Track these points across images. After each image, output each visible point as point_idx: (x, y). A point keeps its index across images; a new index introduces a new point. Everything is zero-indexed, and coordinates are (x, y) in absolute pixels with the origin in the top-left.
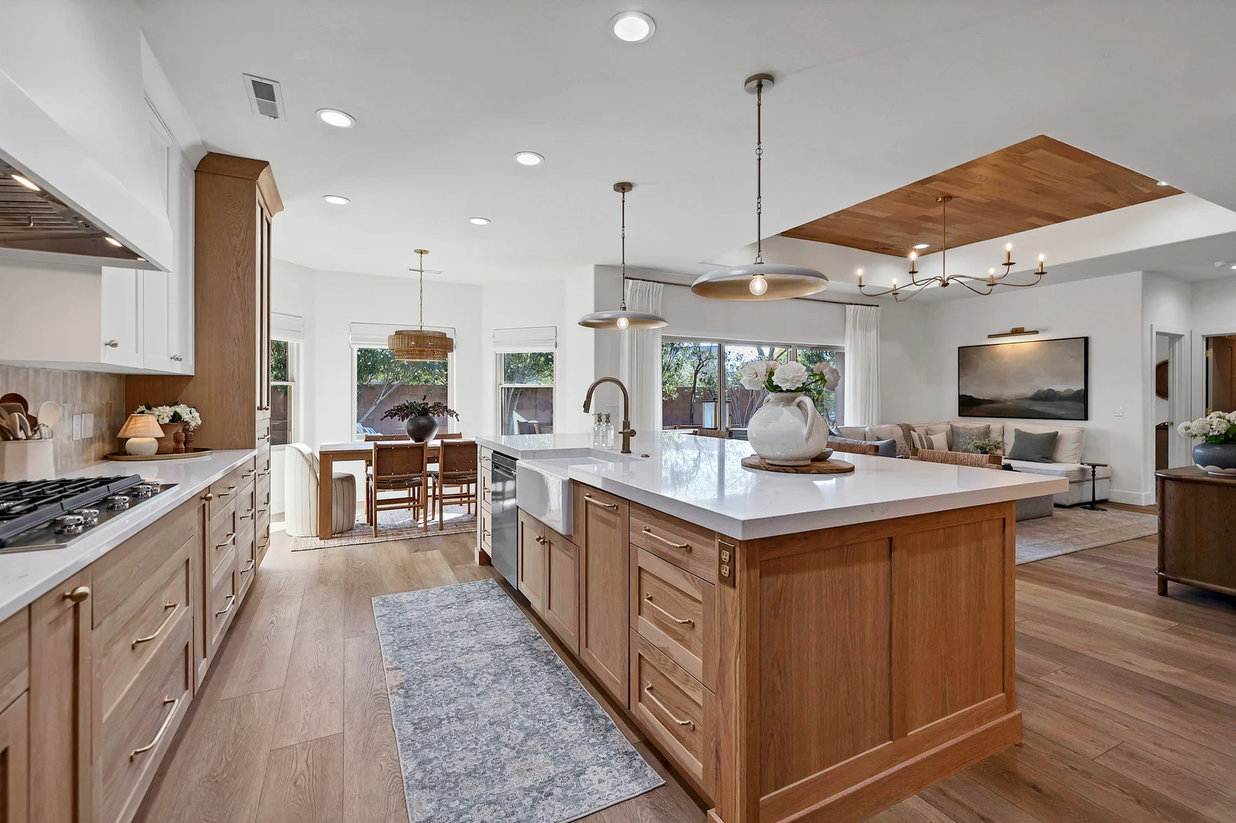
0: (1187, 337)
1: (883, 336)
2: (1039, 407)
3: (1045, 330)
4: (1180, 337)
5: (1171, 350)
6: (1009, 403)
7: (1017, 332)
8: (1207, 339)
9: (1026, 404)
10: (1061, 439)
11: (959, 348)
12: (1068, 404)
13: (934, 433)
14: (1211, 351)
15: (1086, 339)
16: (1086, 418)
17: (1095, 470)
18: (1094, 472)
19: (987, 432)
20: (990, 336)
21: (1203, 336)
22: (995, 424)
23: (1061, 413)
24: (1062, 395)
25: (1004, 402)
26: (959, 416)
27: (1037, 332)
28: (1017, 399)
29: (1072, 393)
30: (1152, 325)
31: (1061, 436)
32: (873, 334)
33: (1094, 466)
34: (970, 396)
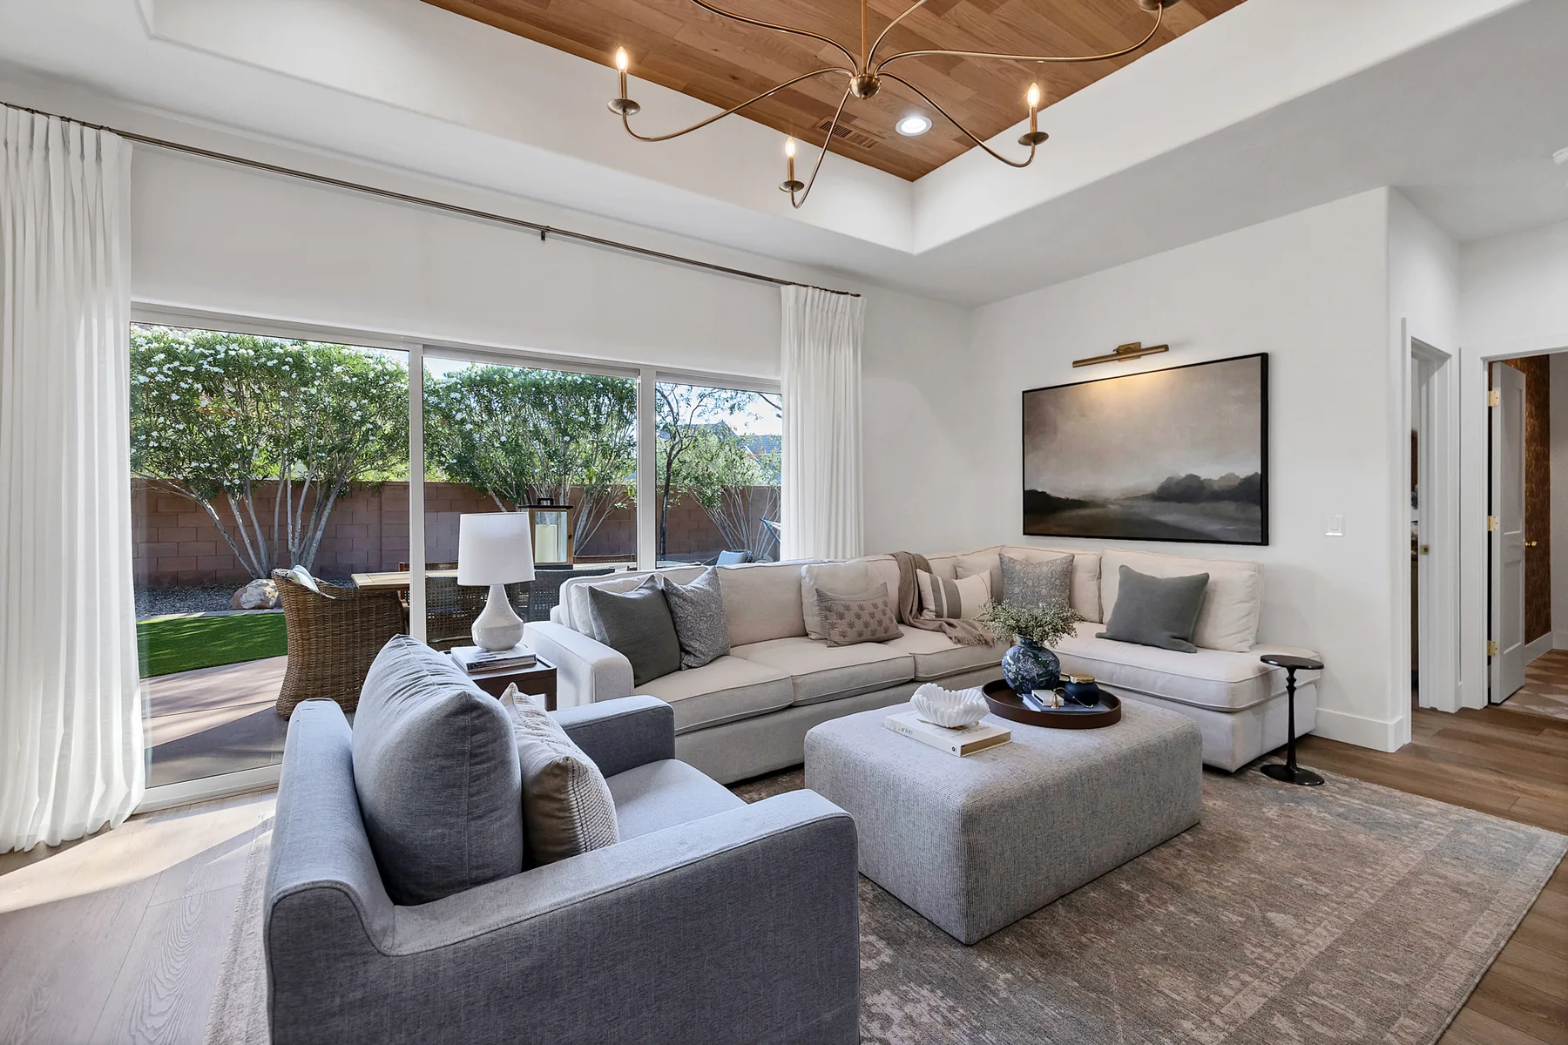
0: (1455, 359)
1: (869, 360)
2: (1172, 515)
3: (1181, 345)
4: (1443, 357)
5: (1424, 388)
6: (1112, 507)
7: (1128, 351)
8: (1490, 365)
9: (1145, 509)
10: (1214, 591)
11: (1024, 392)
12: (1229, 507)
13: (969, 572)
14: (1497, 392)
15: (1264, 358)
16: (1265, 541)
17: (1295, 675)
18: (1291, 680)
19: (1067, 575)
20: (1077, 364)
21: (1484, 359)
22: (1085, 552)
23: (1212, 527)
24: (1216, 487)
25: (1102, 504)
26: (1024, 534)
27: (1166, 348)
28: (1128, 499)
29: (1236, 483)
30: (1404, 320)
31: (1215, 583)
32: (846, 356)
33: (1291, 670)
34: (1044, 492)
